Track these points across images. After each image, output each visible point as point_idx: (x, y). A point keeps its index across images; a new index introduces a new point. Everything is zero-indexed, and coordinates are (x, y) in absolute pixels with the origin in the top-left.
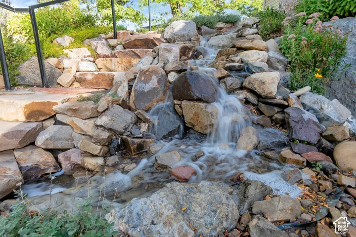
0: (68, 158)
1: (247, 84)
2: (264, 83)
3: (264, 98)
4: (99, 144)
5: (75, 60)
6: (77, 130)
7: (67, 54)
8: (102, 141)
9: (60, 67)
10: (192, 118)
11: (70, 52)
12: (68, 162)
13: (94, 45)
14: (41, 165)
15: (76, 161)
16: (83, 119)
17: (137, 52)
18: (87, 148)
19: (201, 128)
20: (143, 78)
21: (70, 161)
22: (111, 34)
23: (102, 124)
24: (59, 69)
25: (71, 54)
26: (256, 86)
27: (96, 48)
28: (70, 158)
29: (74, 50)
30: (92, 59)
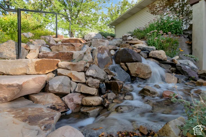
0: (71, 100)
1: (151, 55)
2: (160, 54)
3: (163, 61)
4: (94, 87)
5: (38, 45)
6: (74, 79)
7: (31, 42)
8: (97, 84)
9: (27, 49)
10: (136, 71)
11: (33, 41)
12: (72, 103)
13: (48, 39)
14: (56, 106)
15: (77, 101)
16: (78, 72)
17: (74, 44)
18: (86, 91)
19: (144, 75)
20: (100, 52)
21: (73, 101)
22: (55, 36)
23: (91, 75)
24: (27, 50)
25: (34, 42)
26: (157, 56)
27: (49, 41)
28: (73, 99)
29: (36, 40)
30: (48, 46)
